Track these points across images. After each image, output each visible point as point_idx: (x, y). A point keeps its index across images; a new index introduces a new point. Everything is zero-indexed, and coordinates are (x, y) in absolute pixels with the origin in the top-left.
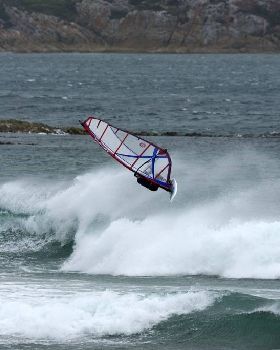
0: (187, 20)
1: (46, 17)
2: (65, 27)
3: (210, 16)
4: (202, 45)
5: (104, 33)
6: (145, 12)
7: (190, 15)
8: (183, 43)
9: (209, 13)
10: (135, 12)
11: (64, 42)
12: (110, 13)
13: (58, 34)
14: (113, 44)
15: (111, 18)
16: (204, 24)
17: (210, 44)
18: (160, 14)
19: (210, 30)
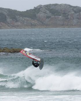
0: (68, 18)
1: (28, 19)
2: (33, 21)
3: (75, 17)
4: (73, 25)
5: (44, 23)
6: (56, 16)
7: (69, 17)
8: (67, 25)
9: (75, 16)
10: (53, 16)
11: (33, 26)
12: (46, 17)
13: (31, 23)
14: (47, 26)
15: (46, 18)
16: (73, 19)
17: (75, 25)
18: (60, 17)
19: (75, 21)
